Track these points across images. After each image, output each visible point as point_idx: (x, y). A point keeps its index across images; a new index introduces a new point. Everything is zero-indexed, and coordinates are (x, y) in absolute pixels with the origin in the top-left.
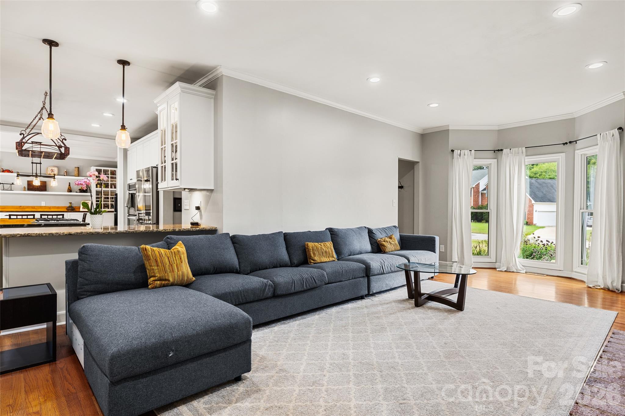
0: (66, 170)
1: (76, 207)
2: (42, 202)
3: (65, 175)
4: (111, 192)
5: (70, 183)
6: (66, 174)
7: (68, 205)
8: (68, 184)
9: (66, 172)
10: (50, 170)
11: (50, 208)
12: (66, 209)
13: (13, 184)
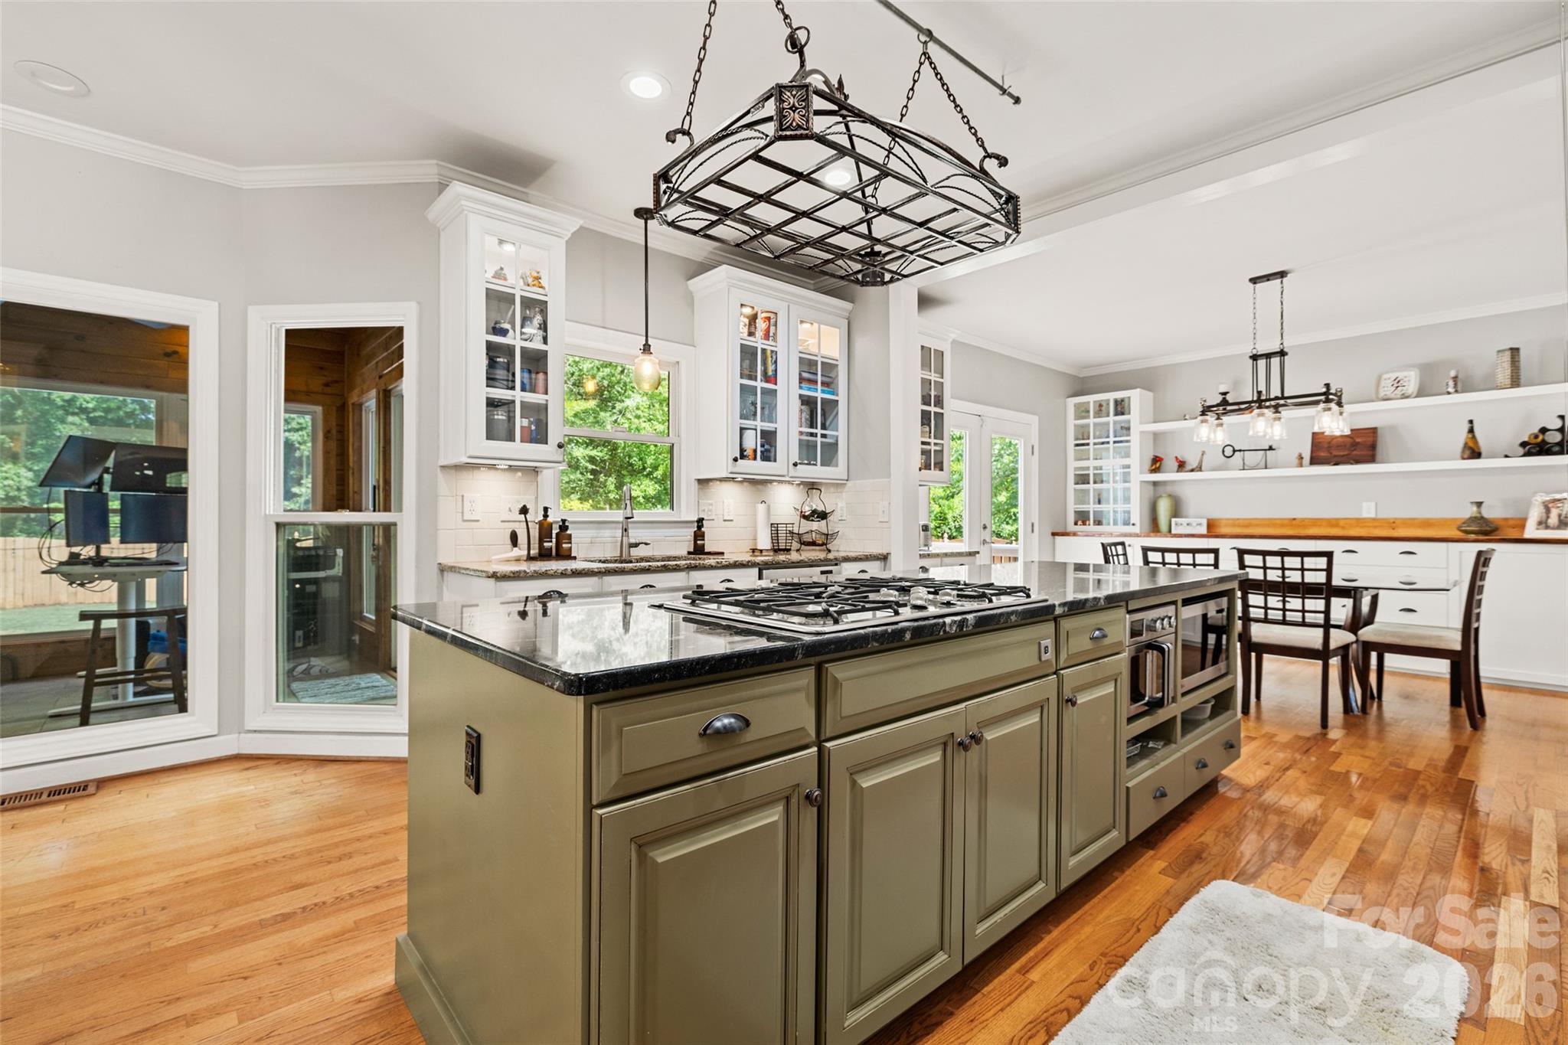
0: (1458, 372)
1: (1502, 519)
2: (1365, 504)
3: (1451, 390)
5: (1471, 422)
6: (1456, 385)
7: (1471, 511)
8: (1467, 426)
9: (1455, 379)
10: (1389, 383)
11: (1393, 524)
12: (1459, 529)
13: (1271, 448)
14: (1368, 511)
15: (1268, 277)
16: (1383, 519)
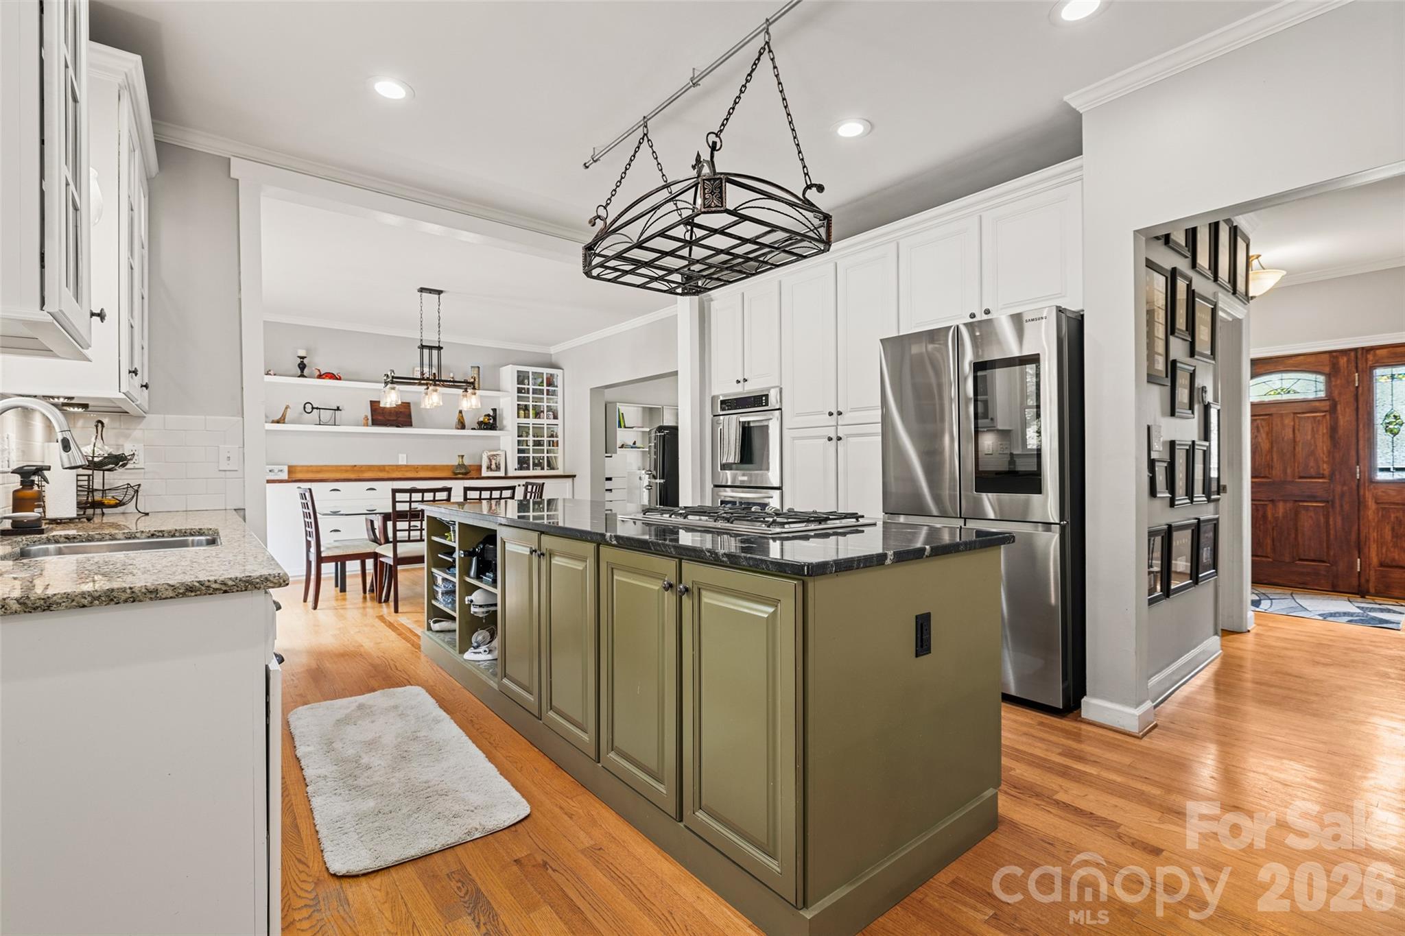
1: (470, 466)
2: (400, 456)
4: (533, 427)
7: (457, 461)
11: (416, 468)
12: (452, 473)
13: (338, 409)
14: (402, 461)
15: (431, 291)
16: (412, 466)
